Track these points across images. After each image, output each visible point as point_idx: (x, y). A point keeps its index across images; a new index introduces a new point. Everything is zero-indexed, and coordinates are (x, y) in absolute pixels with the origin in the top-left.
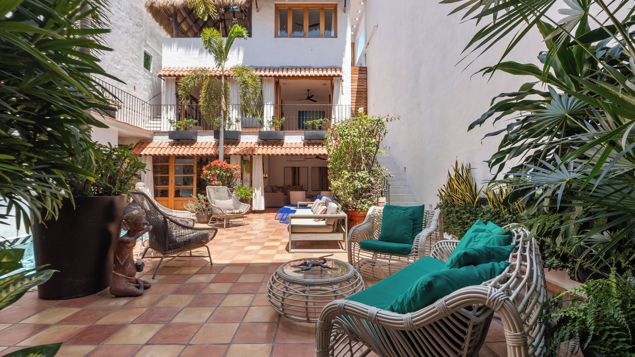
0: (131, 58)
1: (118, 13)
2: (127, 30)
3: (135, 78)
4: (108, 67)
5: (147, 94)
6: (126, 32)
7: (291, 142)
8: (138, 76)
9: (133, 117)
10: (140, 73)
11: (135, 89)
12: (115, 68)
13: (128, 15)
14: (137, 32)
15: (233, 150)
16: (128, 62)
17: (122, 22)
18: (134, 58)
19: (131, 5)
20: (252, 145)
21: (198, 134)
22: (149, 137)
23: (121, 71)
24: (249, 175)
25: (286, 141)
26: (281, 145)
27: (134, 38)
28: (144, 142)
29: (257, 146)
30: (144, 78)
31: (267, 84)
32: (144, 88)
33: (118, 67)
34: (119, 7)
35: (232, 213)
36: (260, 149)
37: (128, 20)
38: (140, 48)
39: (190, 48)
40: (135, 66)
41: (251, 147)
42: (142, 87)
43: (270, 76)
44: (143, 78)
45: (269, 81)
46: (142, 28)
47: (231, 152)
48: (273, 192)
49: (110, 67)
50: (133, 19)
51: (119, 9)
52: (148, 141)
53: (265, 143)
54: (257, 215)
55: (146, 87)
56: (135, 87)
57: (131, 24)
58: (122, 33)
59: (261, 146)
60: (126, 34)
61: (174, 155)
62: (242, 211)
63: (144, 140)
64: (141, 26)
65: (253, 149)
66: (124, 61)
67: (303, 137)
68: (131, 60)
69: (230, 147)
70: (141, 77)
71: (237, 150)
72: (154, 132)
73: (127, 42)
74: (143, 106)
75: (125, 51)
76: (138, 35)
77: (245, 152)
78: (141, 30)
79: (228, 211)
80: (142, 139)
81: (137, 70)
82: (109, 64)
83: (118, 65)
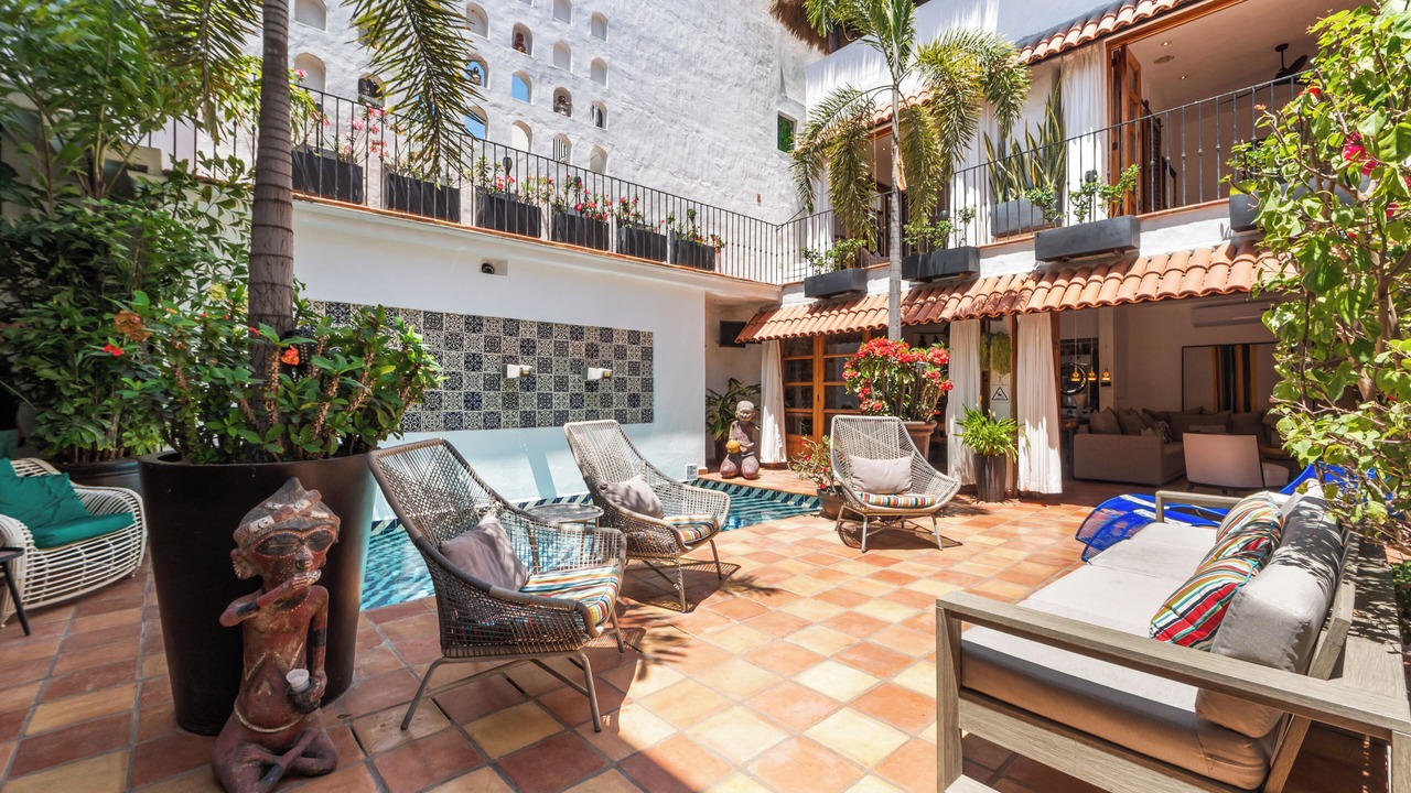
0: (750, 135)
1: (718, 49)
2: (740, 78)
3: (758, 177)
4: (702, 167)
5: (788, 206)
6: (736, 85)
7: (1171, 251)
8: (765, 172)
9: (758, 261)
10: (769, 163)
11: (759, 201)
12: (717, 165)
13: (740, 48)
14: (762, 77)
15: (954, 305)
16: (743, 146)
17: (727, 67)
18: (756, 135)
19: (747, 24)
20: (1016, 285)
21: (869, 274)
22: (774, 298)
23: (729, 168)
24: (1007, 378)
25: (1144, 253)
26: (1123, 268)
27: (755, 92)
28: (767, 309)
29: (1031, 284)
30: (780, 172)
31: (1076, 73)
32: (780, 195)
33: (723, 162)
34: (721, 36)
35: (888, 505)
36: (1041, 293)
37: (740, 57)
38: (768, 110)
39: (861, 64)
40: (758, 151)
41: (1011, 291)
42: (776, 194)
43: (1085, 42)
44: (776, 173)
45: (1082, 63)
46: (771, 65)
47: (947, 314)
48: (1123, 431)
49: (706, 166)
50: (751, 51)
51: (721, 41)
52: (772, 309)
53: (1061, 270)
54: (1028, 511)
55: (784, 191)
56: (759, 197)
57: (747, 64)
58: (730, 89)
59: (1044, 283)
60: (737, 89)
61: (821, 333)
62: (928, 501)
63: (766, 306)
64: (770, 62)
65: (1013, 297)
66: (734, 148)
67: (1227, 222)
68: (750, 140)
69: (947, 298)
70: (772, 172)
71: (966, 303)
72: (784, 287)
73: (739, 105)
74: (779, 231)
75: (736, 126)
76: (762, 84)
77: (989, 308)
78: (769, 70)
79: (873, 498)
80: (764, 305)
81: (763, 159)
82: (704, 161)
83: (722, 157)
